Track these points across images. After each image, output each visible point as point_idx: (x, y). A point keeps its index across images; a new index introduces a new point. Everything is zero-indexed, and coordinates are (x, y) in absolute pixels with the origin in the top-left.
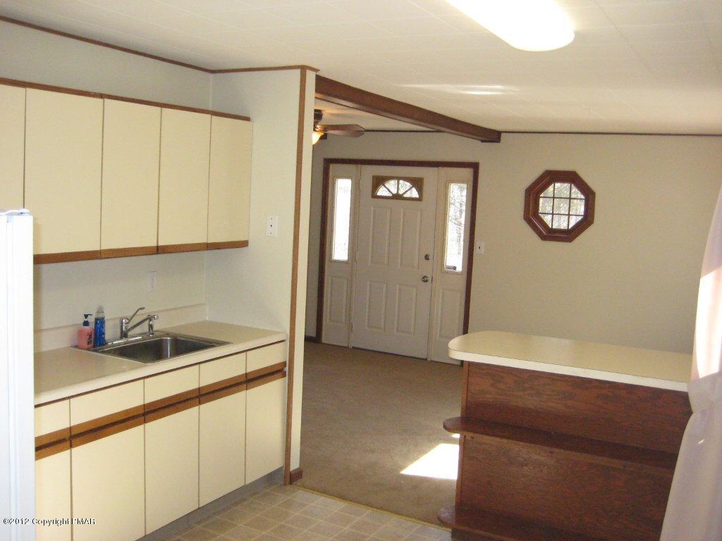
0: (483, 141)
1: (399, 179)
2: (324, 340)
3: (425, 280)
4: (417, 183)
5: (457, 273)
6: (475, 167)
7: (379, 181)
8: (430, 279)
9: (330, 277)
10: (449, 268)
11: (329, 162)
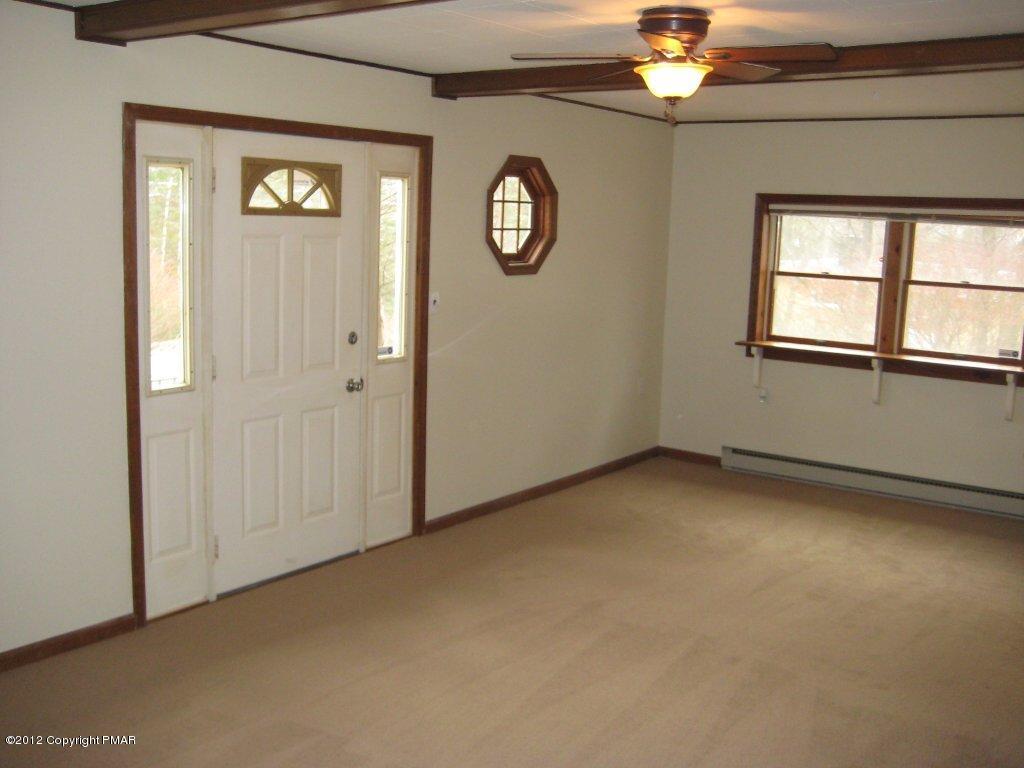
2: (151, 611)
4: (328, 176)
6: (424, 144)
10: (383, 350)
11: (135, 113)
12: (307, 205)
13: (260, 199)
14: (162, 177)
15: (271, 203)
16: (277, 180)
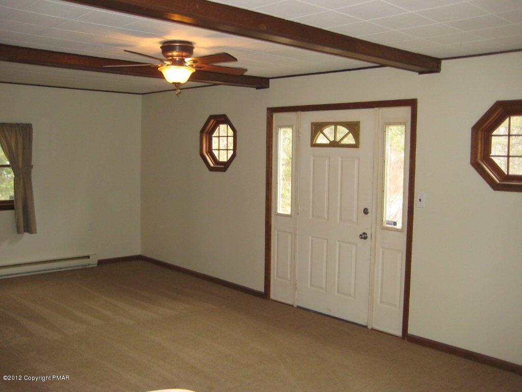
0: (421, 73)
1: (336, 124)
2: (272, 297)
3: (364, 236)
4: (354, 128)
5: (397, 230)
6: (412, 103)
7: (317, 128)
8: (369, 235)
9: (276, 231)
10: (388, 223)
11: (272, 111)
12: (343, 142)
13: (321, 140)
14: (285, 132)
15: (325, 141)
16: (328, 131)
